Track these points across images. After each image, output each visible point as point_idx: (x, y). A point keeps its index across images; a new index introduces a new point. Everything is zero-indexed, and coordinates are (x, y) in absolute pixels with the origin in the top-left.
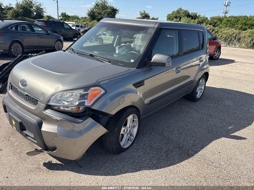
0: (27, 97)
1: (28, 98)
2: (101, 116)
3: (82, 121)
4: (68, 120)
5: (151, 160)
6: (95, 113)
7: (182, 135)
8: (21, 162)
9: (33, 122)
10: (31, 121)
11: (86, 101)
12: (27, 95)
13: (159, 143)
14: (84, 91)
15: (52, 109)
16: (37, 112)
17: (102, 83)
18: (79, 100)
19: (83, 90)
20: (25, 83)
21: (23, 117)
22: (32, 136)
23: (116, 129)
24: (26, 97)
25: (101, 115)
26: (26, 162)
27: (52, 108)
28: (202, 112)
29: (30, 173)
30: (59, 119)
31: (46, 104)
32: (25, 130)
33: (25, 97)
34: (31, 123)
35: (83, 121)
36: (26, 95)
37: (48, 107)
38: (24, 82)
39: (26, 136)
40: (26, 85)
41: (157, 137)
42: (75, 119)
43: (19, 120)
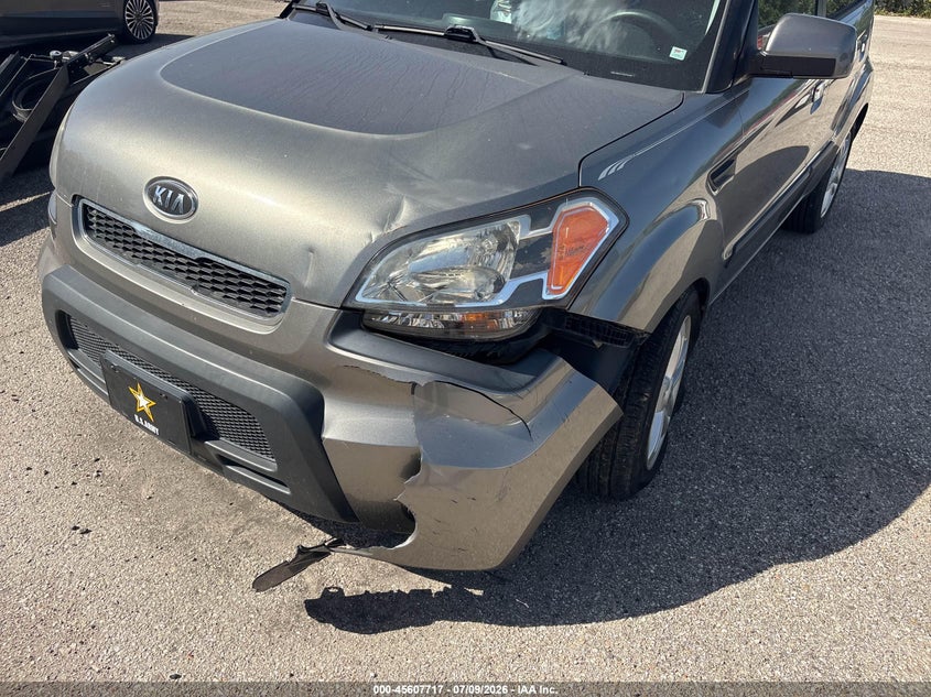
0: (202, 273)
1: (210, 278)
2: (598, 344)
3: (528, 378)
4: (465, 380)
5: (778, 510)
6: (583, 332)
7: (839, 384)
8: (211, 582)
9: (272, 402)
10: (263, 399)
11: (544, 276)
12: (202, 261)
13: (767, 430)
14: (533, 227)
15: (372, 330)
16: (288, 348)
17: (603, 175)
18: (515, 275)
19: (526, 218)
20: (181, 197)
21: (208, 378)
22: (271, 466)
23: (642, 395)
24: (197, 269)
25: (598, 338)
26: (232, 581)
27: (366, 322)
28: (861, 278)
29: (276, 635)
30: (423, 378)
31: (342, 308)
32: (215, 436)
33: (190, 271)
34: (263, 408)
35: (532, 377)
36: (197, 260)
37: (352, 319)
38: (177, 191)
39: (222, 463)
40: (189, 206)
41: (744, 404)
42: (496, 373)
43: (181, 392)
